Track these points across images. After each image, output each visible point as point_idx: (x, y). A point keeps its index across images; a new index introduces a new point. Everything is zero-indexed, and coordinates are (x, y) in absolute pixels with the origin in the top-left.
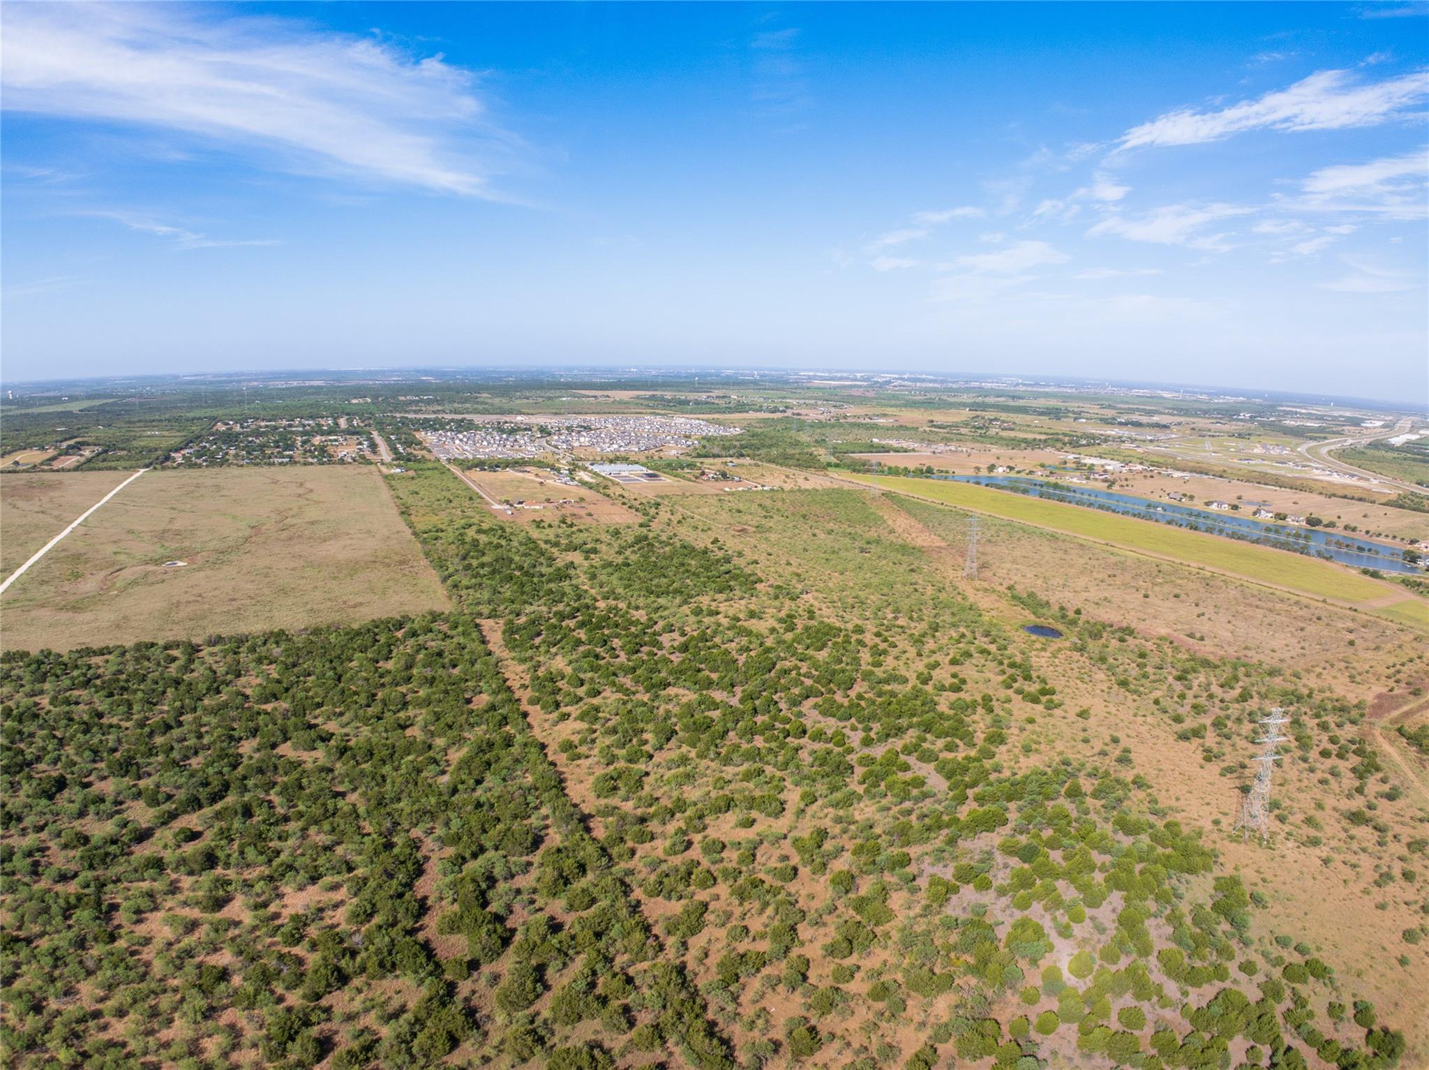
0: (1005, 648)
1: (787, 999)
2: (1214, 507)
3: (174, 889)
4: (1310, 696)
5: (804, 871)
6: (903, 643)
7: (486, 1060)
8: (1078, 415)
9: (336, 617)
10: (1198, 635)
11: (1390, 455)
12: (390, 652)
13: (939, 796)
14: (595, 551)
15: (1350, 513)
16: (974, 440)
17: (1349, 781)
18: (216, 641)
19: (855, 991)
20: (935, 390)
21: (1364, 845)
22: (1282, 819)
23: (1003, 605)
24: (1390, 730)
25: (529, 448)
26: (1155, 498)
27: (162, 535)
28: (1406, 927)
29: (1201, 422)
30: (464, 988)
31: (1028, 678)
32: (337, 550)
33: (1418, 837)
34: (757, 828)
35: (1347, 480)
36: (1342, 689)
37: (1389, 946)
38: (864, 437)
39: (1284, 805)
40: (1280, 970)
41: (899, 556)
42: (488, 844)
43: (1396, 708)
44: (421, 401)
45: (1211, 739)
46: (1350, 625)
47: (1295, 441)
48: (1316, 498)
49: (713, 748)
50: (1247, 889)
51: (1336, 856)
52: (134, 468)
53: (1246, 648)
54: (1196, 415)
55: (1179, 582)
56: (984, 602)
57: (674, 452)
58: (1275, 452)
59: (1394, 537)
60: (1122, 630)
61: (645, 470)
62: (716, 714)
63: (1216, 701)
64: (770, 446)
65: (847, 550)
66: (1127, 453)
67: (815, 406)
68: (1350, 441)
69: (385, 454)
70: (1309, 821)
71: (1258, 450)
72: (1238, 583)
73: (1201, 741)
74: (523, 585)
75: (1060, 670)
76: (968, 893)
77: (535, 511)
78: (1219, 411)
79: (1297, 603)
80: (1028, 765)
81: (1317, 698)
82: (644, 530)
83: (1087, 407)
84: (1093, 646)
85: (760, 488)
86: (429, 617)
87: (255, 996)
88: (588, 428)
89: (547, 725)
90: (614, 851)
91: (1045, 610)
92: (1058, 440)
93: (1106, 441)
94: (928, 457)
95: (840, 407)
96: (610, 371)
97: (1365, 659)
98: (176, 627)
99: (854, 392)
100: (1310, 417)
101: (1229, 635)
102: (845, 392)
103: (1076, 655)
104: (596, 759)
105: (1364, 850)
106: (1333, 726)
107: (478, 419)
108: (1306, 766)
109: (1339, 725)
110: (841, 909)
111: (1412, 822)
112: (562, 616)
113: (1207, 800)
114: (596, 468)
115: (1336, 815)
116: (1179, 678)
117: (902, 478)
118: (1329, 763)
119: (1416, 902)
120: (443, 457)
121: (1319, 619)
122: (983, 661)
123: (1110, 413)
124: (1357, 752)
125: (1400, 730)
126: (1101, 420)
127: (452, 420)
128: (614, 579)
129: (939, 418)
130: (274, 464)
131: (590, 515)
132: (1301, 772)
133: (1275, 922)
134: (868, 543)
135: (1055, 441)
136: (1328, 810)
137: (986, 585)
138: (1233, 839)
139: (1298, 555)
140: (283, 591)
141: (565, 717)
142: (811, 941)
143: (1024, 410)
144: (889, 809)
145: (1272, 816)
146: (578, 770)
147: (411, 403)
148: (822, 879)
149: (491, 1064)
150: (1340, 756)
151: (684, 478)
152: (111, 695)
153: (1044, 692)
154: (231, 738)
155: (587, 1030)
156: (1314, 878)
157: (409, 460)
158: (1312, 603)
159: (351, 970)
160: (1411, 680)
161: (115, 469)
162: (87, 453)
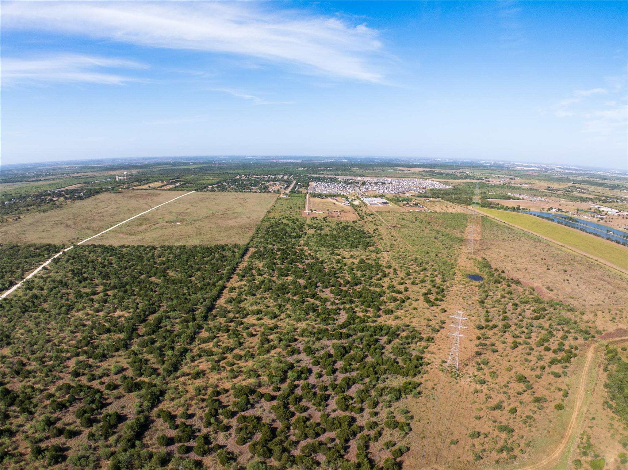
0: (446, 282)
1: (208, 365)
8: (625, 189)
10: (551, 288)
12: (211, 255)
14: (322, 229)
16: (558, 196)
18: (163, 247)
20: (570, 174)
23: (471, 265)
25: (349, 190)
26: (616, 228)
32: (231, 223)
34: (261, 321)
38: (505, 192)
41: (450, 242)
44: (326, 170)
45: (493, 331)
51: (485, 391)
60: (515, 282)
61: (385, 201)
65: (429, 237)
67: (500, 178)
77: (318, 214)
84: (491, 286)
85: (426, 211)
86: (234, 246)
89: (234, 282)
90: (209, 318)
92: (599, 199)
93: (623, 201)
94: (525, 203)
95: (513, 179)
98: (155, 242)
99: (529, 173)
105: (505, 393)
106: (570, 338)
107: (340, 178)
109: (576, 338)
114: (366, 199)
115: (513, 375)
117: (501, 211)
118: (543, 353)
119: (500, 422)
120: (309, 192)
125: (606, 347)
127: (330, 178)
129: (555, 186)
130: (243, 191)
131: (338, 216)
135: (596, 199)
137: (474, 257)
138: (442, 369)
140: (200, 234)
143: (601, 185)
146: (227, 296)
147: (321, 170)
150: (554, 352)
151: (398, 205)
157: (295, 193)
161: (184, 190)
162: (178, 184)
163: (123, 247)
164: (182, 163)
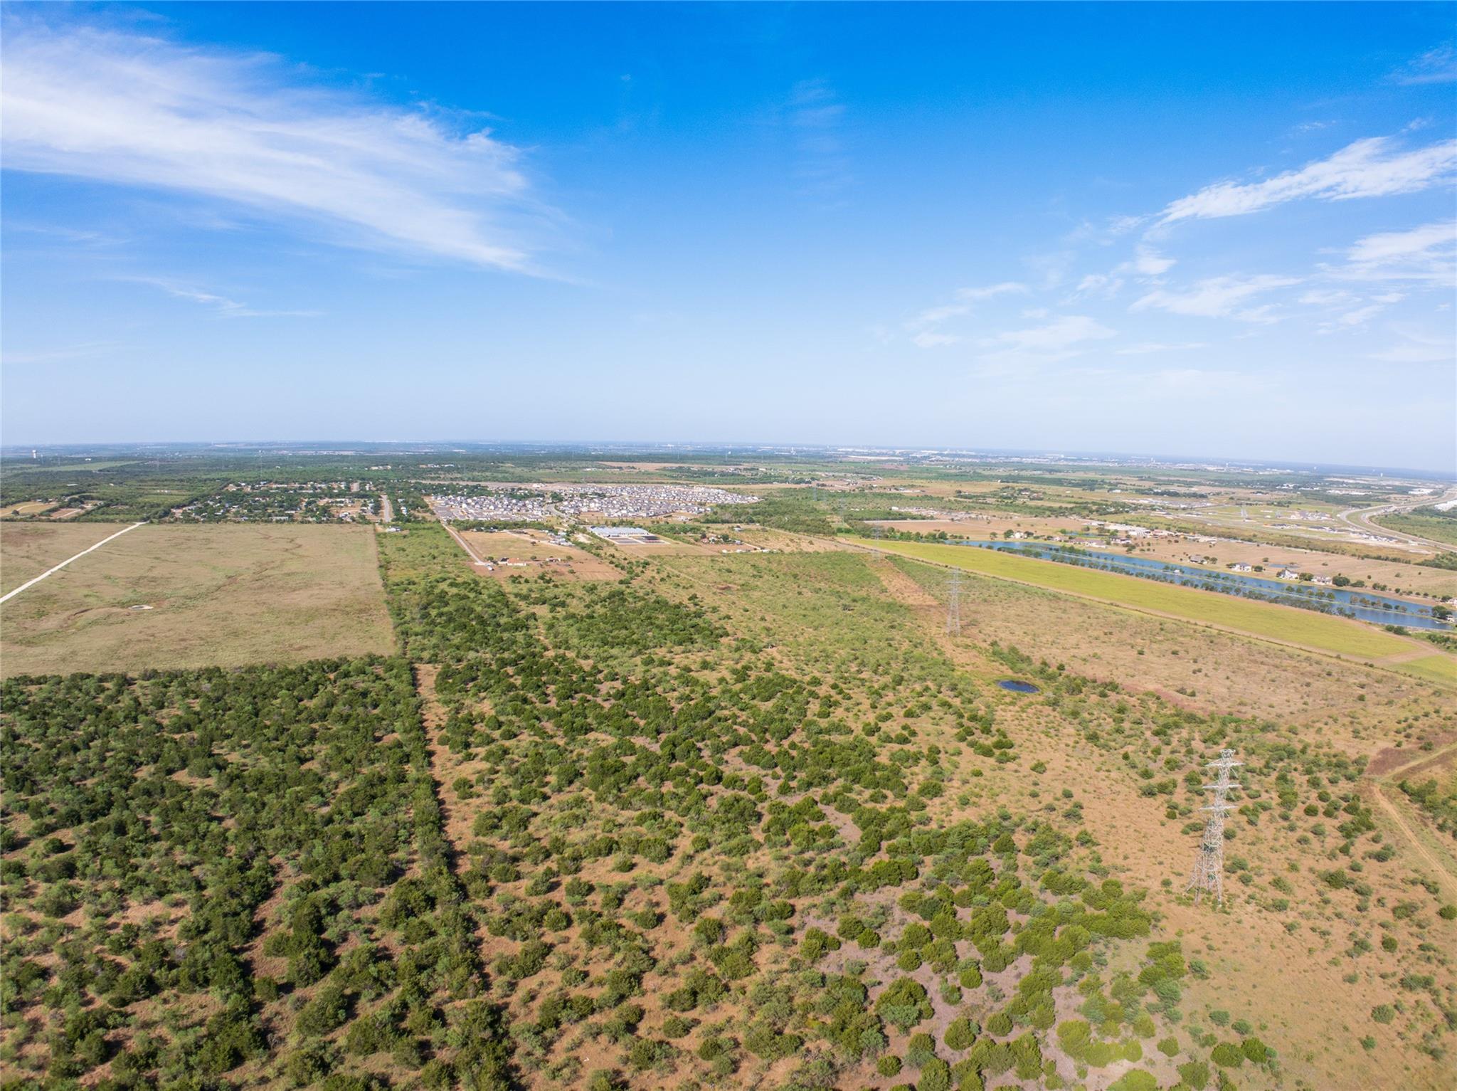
0: (970, 702)
1: (606, 1050)
2: (1237, 569)
3: (28, 893)
4: (1303, 751)
5: (671, 919)
6: (859, 695)
7: (264, 1080)
8: (1113, 486)
9: (277, 658)
10: (1189, 691)
11: (1435, 519)
12: (317, 690)
13: (849, 847)
14: (563, 604)
15: (1382, 573)
16: (998, 508)
17: (1334, 840)
18: (151, 675)
19: (686, 1047)
20: (971, 464)
21: (1339, 910)
22: (1245, 881)
23: (982, 661)
24: (1391, 786)
25: (536, 512)
26: (1175, 561)
27: (137, 582)
28: (1377, 1003)
29: (1241, 493)
30: (270, 1008)
31: (987, 731)
32: (303, 599)
33: (1407, 901)
34: (635, 873)
35: (1384, 543)
36: (1342, 743)
37: (1352, 1025)
38: (883, 505)
39: (1250, 865)
40: (1209, 1050)
41: (883, 614)
42: (343, 873)
43: (1403, 763)
44: (442, 469)
45: (1179, 797)
46: (1363, 680)
47: (1335, 508)
48: (1348, 560)
49: (615, 791)
50: (1187, 957)
51: (1303, 922)
52: (131, 521)
53: (1241, 704)
54: (1238, 486)
55: (1181, 639)
56: (960, 657)
57: (683, 518)
58: (1312, 518)
59: (1426, 595)
60: (1106, 685)
61: (646, 533)
62: (629, 760)
63: (1196, 757)
64: (784, 513)
65: (829, 607)
66: (1155, 520)
67: (841, 479)
68: (1394, 507)
69: (387, 514)
70: (1277, 883)
71: (1296, 517)
72: (1246, 640)
73: (1166, 797)
74: (475, 633)
75: (1025, 724)
76: (851, 951)
77: (518, 568)
78: (1262, 482)
79: (1308, 659)
80: (959, 817)
81: (1310, 754)
82: (623, 587)
83: (1125, 479)
84: (1068, 702)
85: (759, 550)
86: (367, 660)
87: (63, 995)
88: (601, 496)
89: (449, 765)
90: (471, 888)
91: (1024, 666)
92: (1085, 508)
93: (1135, 509)
94: (946, 524)
95: (869, 479)
96: (647, 446)
97: (1374, 713)
98: (118, 662)
99: (887, 466)
100: (1356, 486)
101: (1225, 690)
102: (879, 466)
103: (1048, 709)
104: (486, 799)
105: (1338, 916)
106: (1325, 782)
107: (492, 486)
108: (1286, 824)
109: (1333, 782)
110: (700, 959)
111: (1402, 886)
112: (504, 663)
113: (1159, 859)
114: (596, 531)
115: (1312, 877)
116: (1157, 733)
117: (912, 542)
118: (1312, 821)
119: (1394, 974)
120: (443, 519)
121: (1329, 674)
122: (941, 714)
123: (1147, 485)
124: (1351, 810)
125: (1402, 787)
126: (1137, 491)
127: (467, 487)
128: (572, 631)
129: (967, 489)
130: (271, 521)
131: (572, 572)
132: (1278, 830)
133: (1214, 994)
134: (854, 601)
135: (1082, 509)
136: (1304, 872)
137: (968, 641)
138: (1180, 901)
139: (1319, 613)
140: (235, 634)
141: (470, 757)
142: (654, 991)
143: (1059, 482)
144: (786, 858)
145: (1234, 877)
146: (466, 808)
147: (431, 470)
148: (689, 928)
149: (268, 1086)
150: (1328, 814)
151: (683, 541)
152: (34, 718)
153: (999, 745)
154: (131, 761)
155: (378, 1063)
156: (1272, 947)
157: (409, 521)
158: (1325, 659)
159: (163, 980)
160: (1423, 734)
161: (112, 521)
162: (89, 507)
163: (26, 680)
164: (62, 459)
